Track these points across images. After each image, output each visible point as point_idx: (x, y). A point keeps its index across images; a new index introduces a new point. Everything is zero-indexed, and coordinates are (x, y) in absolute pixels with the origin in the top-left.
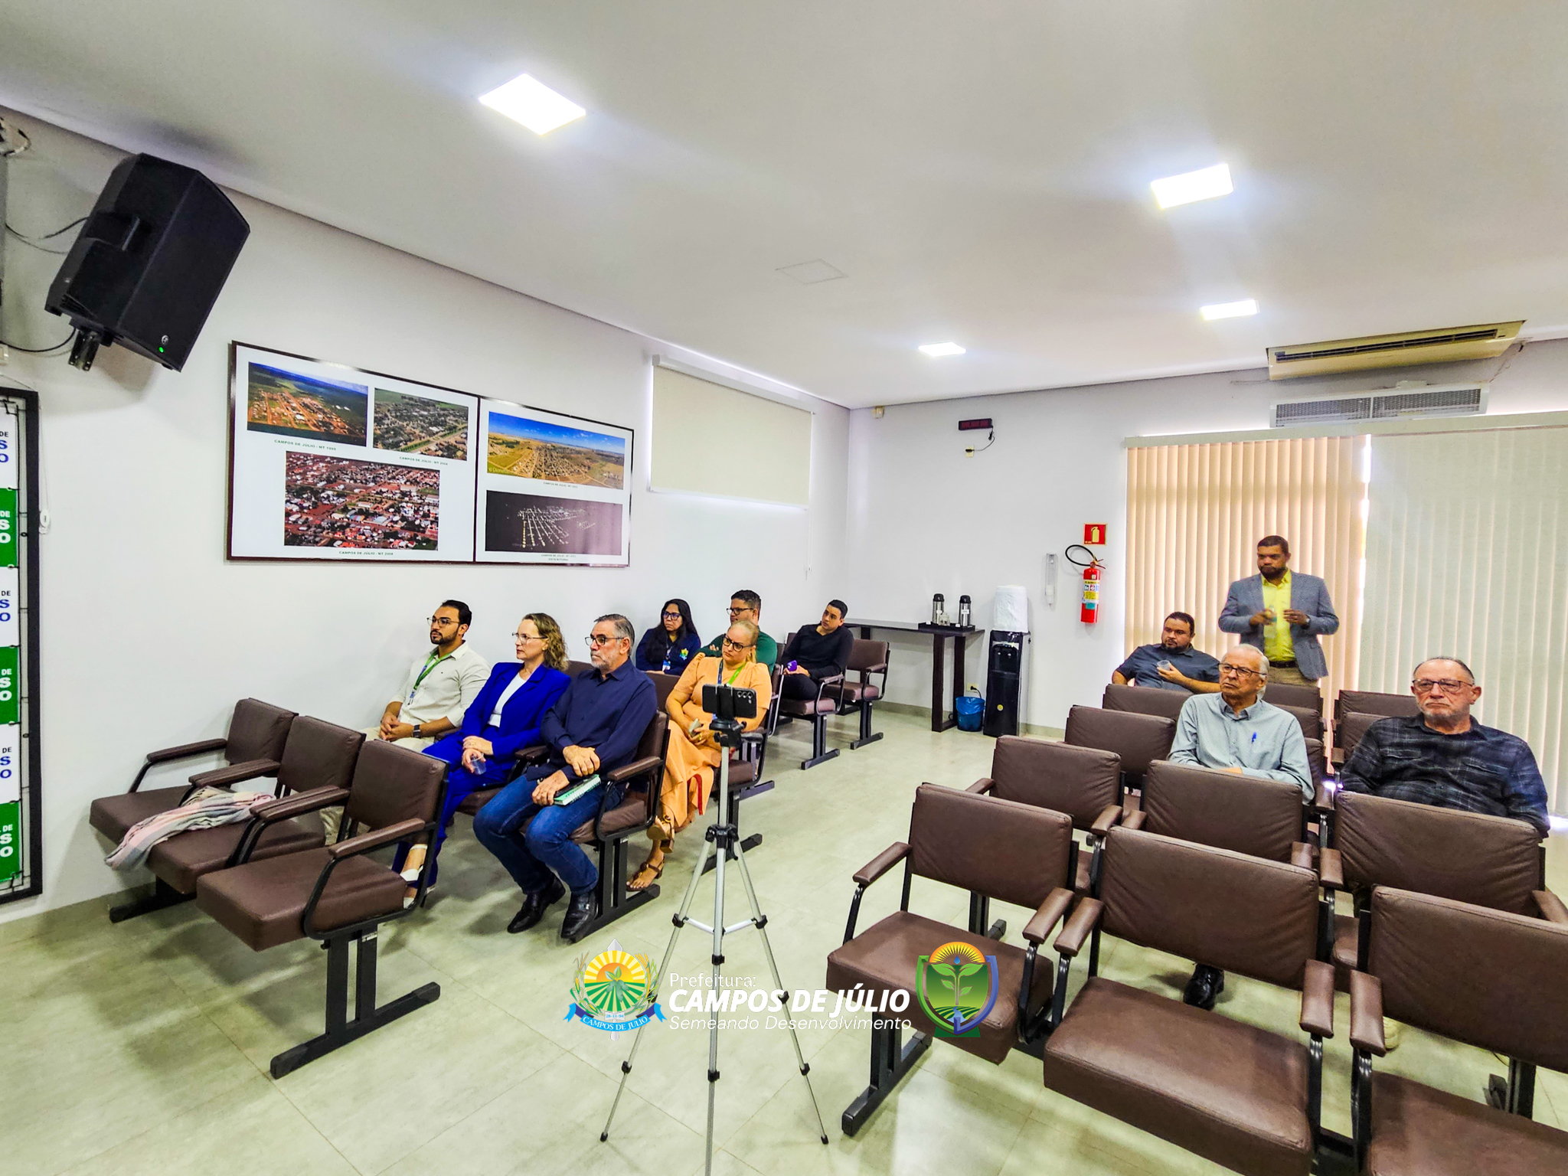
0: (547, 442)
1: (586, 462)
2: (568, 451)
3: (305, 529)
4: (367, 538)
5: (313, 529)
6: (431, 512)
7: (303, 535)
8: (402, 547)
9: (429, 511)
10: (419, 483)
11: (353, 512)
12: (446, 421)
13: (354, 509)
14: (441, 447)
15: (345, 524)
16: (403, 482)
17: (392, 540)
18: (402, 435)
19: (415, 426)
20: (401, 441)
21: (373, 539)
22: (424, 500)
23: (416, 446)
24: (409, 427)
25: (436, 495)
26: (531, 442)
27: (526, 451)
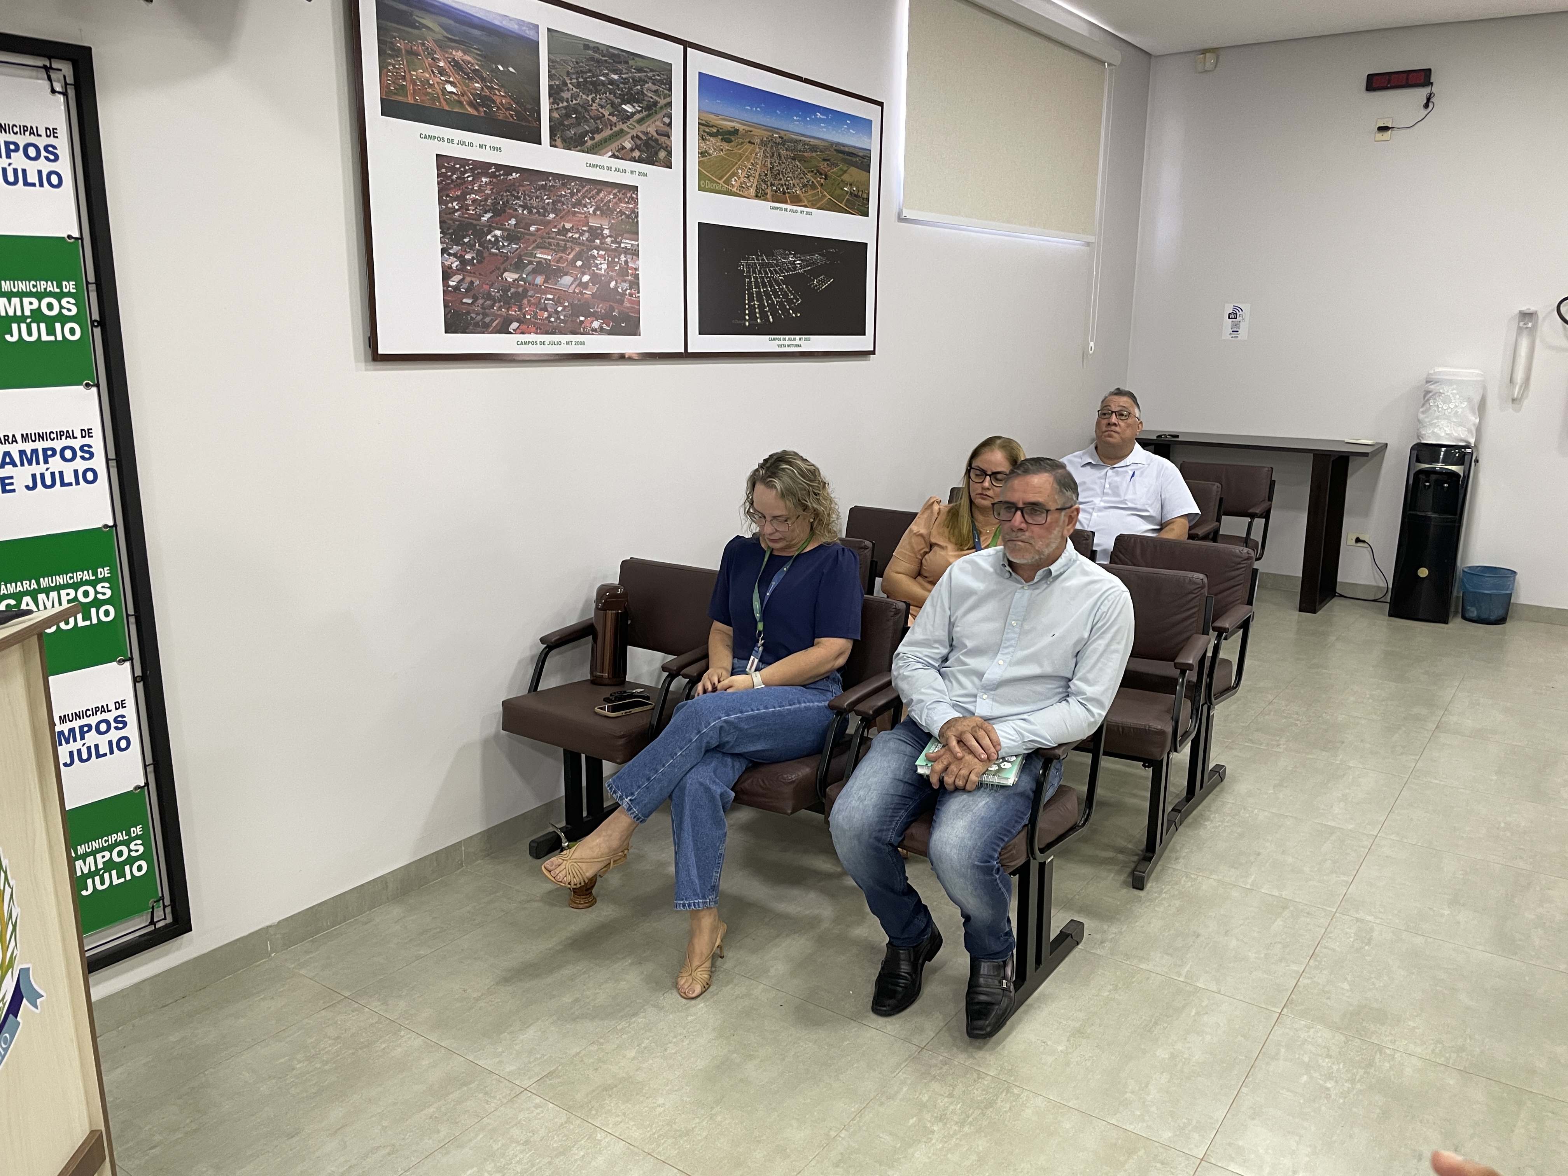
0: (773, 130)
1: (824, 166)
2: (800, 147)
3: (470, 301)
4: (550, 316)
5: (480, 301)
6: (630, 265)
7: (468, 313)
8: (595, 330)
9: (626, 262)
10: (612, 211)
11: (530, 268)
12: (642, 92)
13: (531, 263)
14: (639, 142)
15: (520, 290)
16: (591, 210)
17: (582, 318)
18: (586, 121)
19: (603, 102)
20: (586, 133)
21: (559, 318)
22: (620, 243)
23: (606, 141)
24: (598, 105)
25: (635, 234)
26: (756, 132)
27: (747, 148)
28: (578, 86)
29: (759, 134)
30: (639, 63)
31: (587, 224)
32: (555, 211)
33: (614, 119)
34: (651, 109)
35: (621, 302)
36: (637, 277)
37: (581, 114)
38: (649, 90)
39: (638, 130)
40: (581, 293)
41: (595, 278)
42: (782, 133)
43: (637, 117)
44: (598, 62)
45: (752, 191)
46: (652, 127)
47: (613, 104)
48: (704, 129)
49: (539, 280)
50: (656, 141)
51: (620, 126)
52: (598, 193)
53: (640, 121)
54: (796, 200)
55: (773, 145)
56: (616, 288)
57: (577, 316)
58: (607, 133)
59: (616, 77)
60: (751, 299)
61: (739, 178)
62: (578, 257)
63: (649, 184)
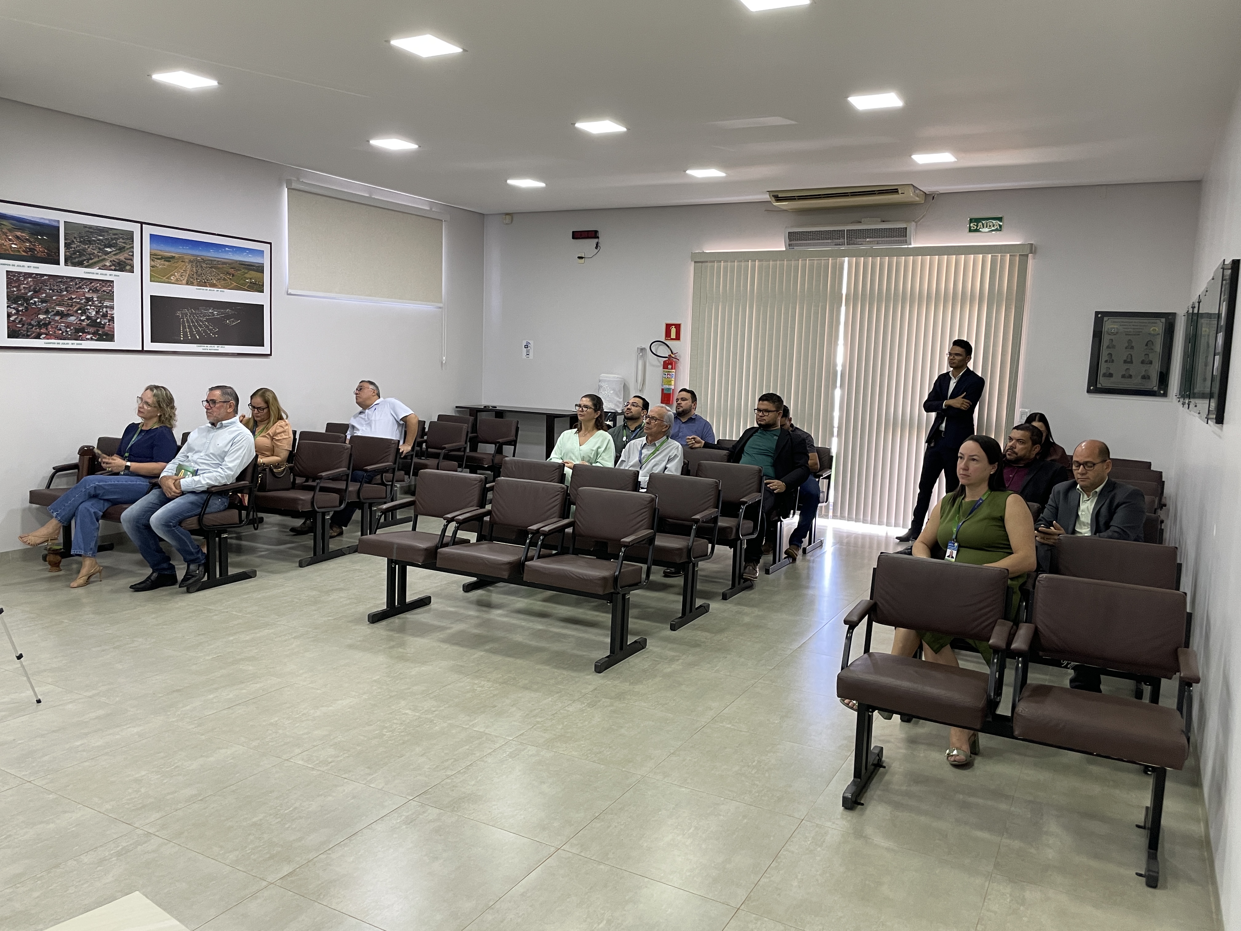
0: (198, 256)
1: (232, 271)
2: (215, 263)
3: (21, 326)
4: (63, 333)
5: (26, 326)
6: (109, 312)
7: (20, 330)
8: (88, 339)
9: (107, 311)
10: (98, 291)
11: (53, 313)
12: (116, 243)
13: (53, 311)
14: (114, 263)
15: (47, 322)
16: (87, 290)
17: (81, 334)
18: (85, 255)
19: (94, 248)
20: (85, 260)
21: (68, 333)
22: (103, 304)
23: (95, 263)
24: (90, 249)
25: (111, 299)
26: (186, 257)
27: (180, 264)
28: (80, 242)
29: (188, 258)
30: (115, 232)
31: (84, 296)
32: (66, 291)
33: (100, 254)
34: (121, 249)
35: (104, 328)
36: (113, 318)
37: (82, 253)
38: (120, 242)
39: (114, 258)
40: (81, 324)
41: (88, 318)
42: (203, 257)
43: (114, 253)
44: (91, 232)
45: (184, 282)
46: (122, 257)
47: (99, 249)
48: (154, 257)
49: (57, 318)
50: (125, 262)
51: (104, 257)
52: (91, 283)
53: (114, 255)
54: (213, 285)
55: (197, 262)
56: (100, 322)
57: (78, 333)
58: (96, 260)
59: (101, 238)
60: (184, 327)
61: (175, 276)
62: (80, 309)
63: (120, 279)
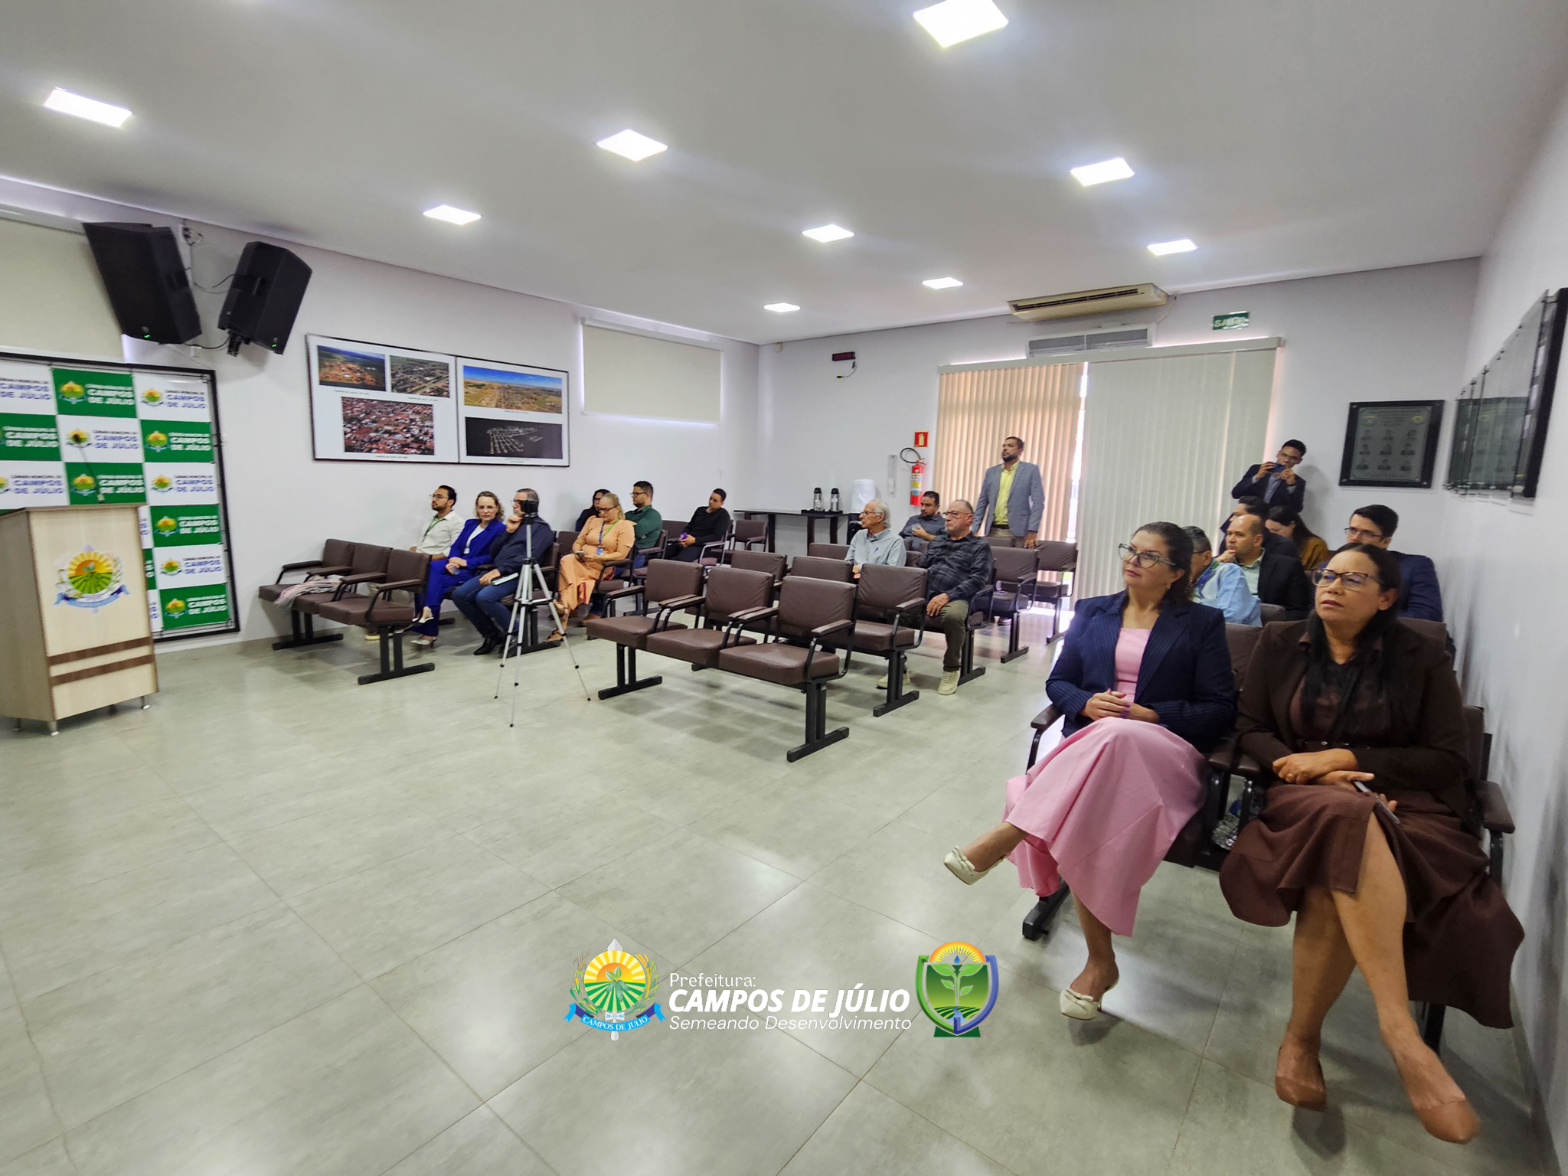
1: (534, 395)
3: (354, 443)
4: (391, 448)
5: (358, 443)
7: (353, 447)
8: (413, 453)
9: (428, 430)
10: (421, 413)
11: (382, 432)
12: (435, 373)
13: (382, 430)
14: (433, 390)
15: (377, 439)
16: (411, 413)
17: (407, 449)
18: (407, 384)
19: (416, 377)
20: (408, 387)
21: (395, 449)
22: (424, 424)
23: (417, 390)
24: (412, 378)
25: (431, 420)
26: (493, 384)
27: (490, 390)
28: (404, 372)
29: (496, 385)
30: (433, 364)
31: (408, 417)
32: (393, 412)
33: (421, 382)
34: (439, 378)
35: (425, 444)
36: (433, 435)
37: (405, 381)
38: (438, 372)
39: (433, 386)
40: (406, 441)
41: (413, 436)
42: (508, 385)
43: (433, 381)
44: (414, 364)
45: (494, 405)
46: (440, 385)
47: (420, 378)
48: (467, 384)
49: (386, 436)
50: (442, 389)
51: (425, 384)
52: (414, 407)
53: (434, 383)
54: (518, 408)
55: (506, 389)
56: (422, 440)
57: (404, 448)
58: (417, 387)
59: (421, 369)
60: (494, 444)
61: (485, 400)
62: (405, 428)
63: (439, 404)
